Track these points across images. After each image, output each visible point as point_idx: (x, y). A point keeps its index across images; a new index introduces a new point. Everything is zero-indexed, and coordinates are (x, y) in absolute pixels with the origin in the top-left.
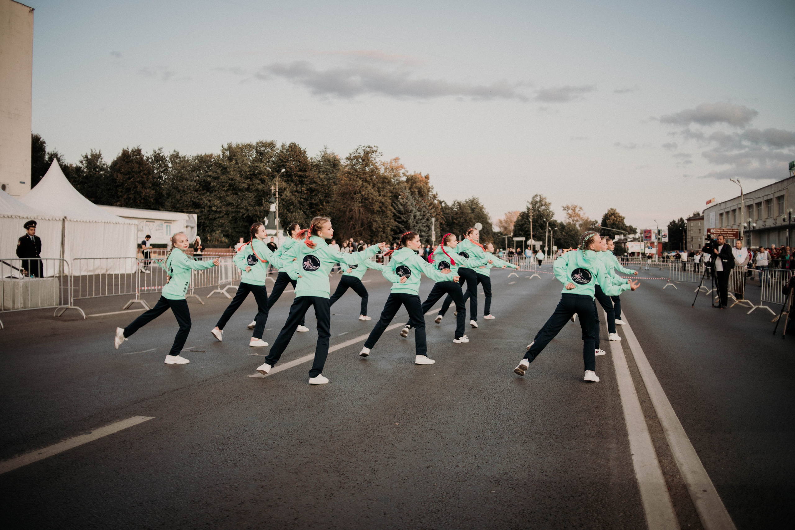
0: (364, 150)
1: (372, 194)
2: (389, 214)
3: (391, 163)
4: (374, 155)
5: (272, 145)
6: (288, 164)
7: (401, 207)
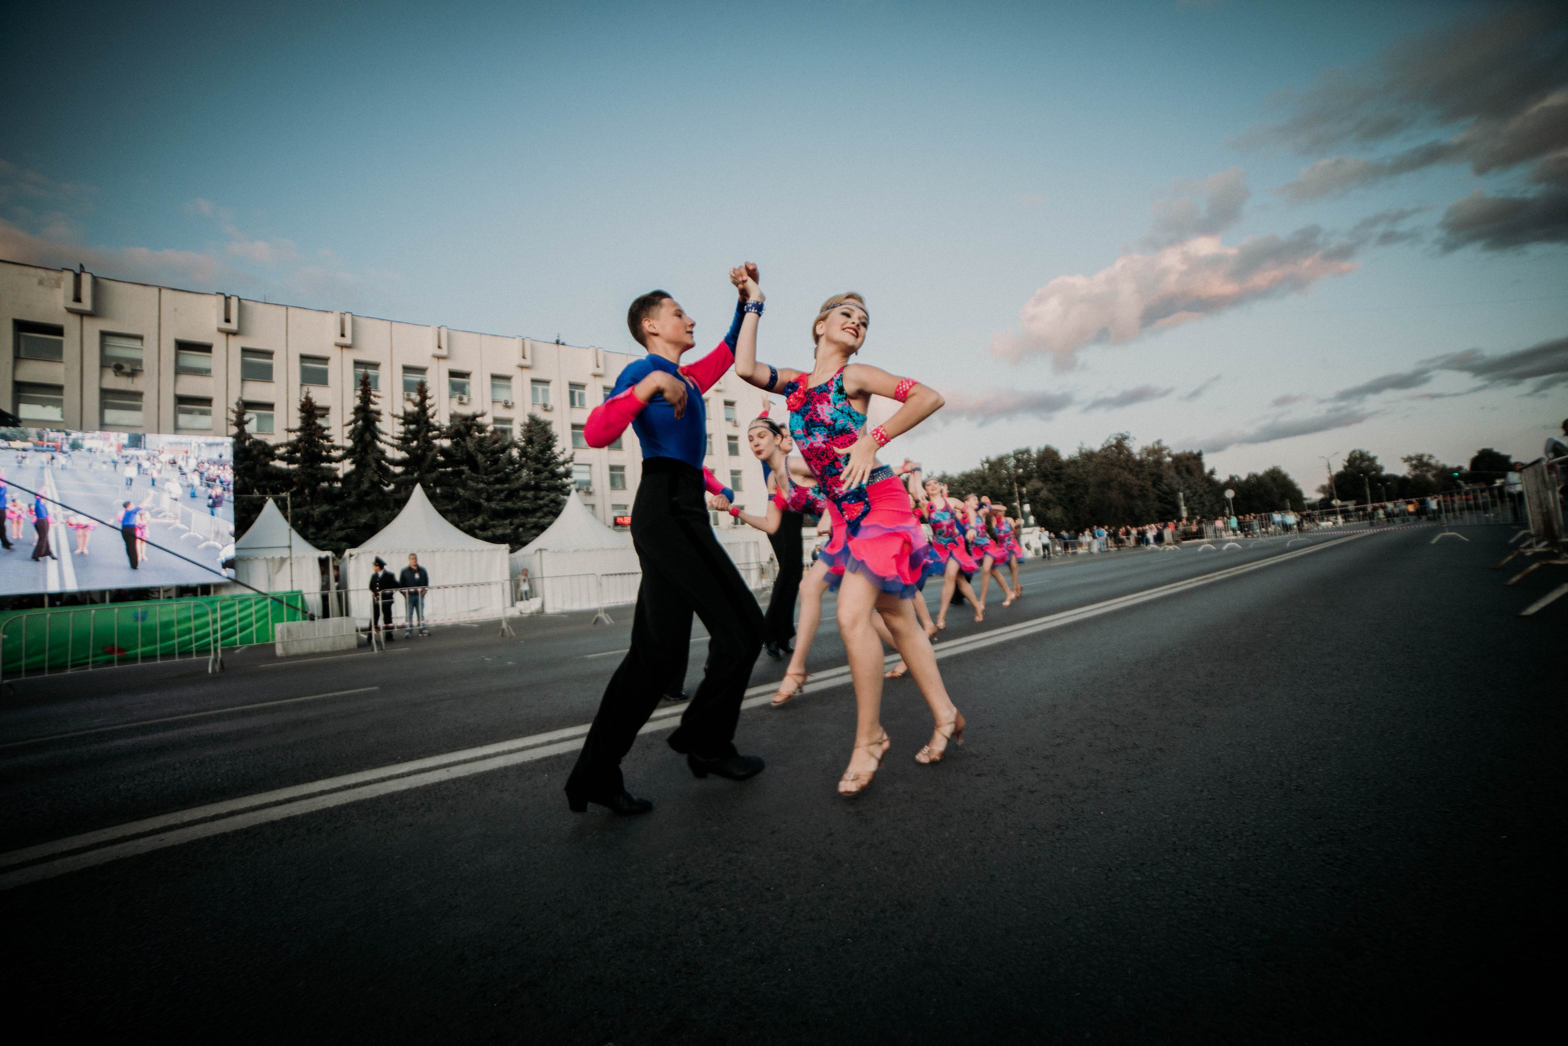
0: (1116, 438)
1: (1129, 479)
2: (1152, 496)
3: (1153, 445)
4: (1127, 441)
5: (1027, 451)
6: (1043, 464)
7: (1165, 487)
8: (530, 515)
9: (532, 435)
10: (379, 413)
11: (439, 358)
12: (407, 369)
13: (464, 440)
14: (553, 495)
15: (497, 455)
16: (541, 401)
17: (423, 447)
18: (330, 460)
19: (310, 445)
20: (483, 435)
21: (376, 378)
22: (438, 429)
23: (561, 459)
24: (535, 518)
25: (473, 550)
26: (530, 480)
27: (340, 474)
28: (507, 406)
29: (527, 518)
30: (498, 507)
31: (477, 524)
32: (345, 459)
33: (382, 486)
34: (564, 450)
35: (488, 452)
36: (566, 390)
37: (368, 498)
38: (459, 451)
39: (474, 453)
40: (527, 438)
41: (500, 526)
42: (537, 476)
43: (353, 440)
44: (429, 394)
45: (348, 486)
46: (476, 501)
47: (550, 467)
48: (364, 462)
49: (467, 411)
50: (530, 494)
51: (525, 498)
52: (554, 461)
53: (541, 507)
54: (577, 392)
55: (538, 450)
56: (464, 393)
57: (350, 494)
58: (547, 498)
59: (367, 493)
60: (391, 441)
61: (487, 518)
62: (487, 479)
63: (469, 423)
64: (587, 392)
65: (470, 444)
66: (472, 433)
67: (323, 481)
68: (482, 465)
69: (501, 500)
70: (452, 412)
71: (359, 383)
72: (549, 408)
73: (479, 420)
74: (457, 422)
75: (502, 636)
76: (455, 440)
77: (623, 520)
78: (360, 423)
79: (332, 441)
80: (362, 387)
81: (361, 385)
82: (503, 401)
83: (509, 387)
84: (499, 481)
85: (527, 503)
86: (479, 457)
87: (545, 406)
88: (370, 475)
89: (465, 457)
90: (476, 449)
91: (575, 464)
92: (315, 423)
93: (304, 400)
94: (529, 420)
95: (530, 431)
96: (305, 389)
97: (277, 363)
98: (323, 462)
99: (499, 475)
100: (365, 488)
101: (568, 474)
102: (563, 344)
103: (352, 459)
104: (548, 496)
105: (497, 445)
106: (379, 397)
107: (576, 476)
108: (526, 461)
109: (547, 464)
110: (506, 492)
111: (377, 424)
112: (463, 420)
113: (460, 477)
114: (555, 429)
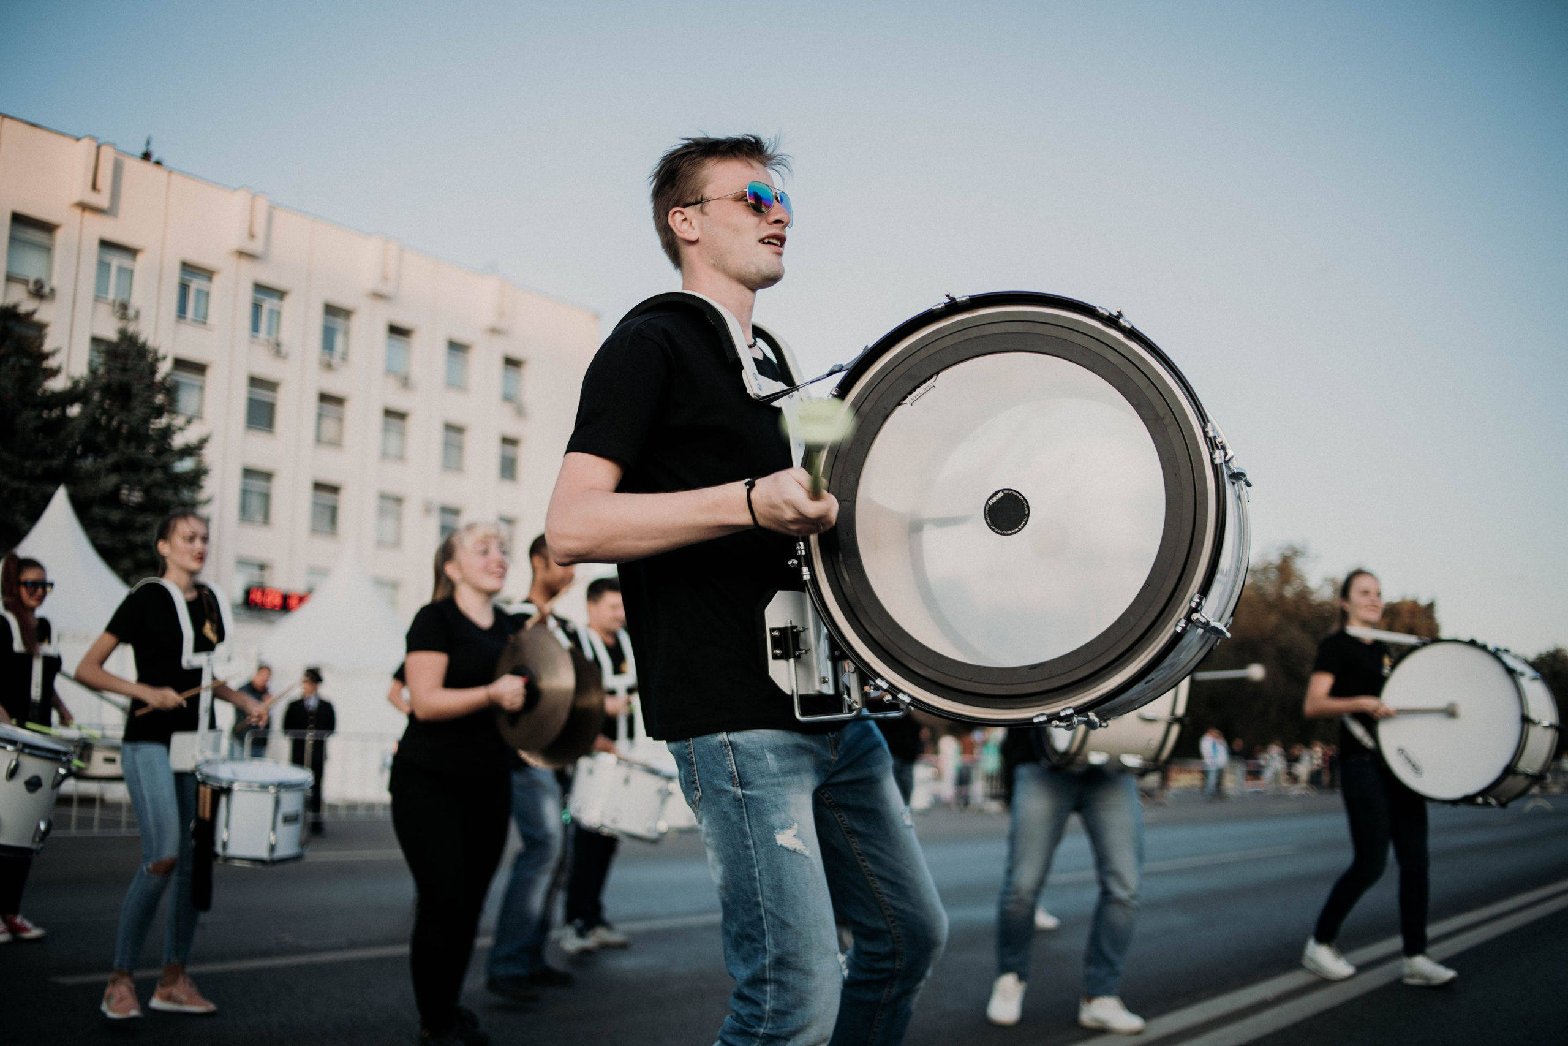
9: (115, 375)
16: (111, 296)
28: (39, 293)
36: (174, 276)
52: (163, 441)
54: (196, 284)
64: (216, 287)
72: (131, 312)
82: (32, 280)
87: (124, 307)
94: (124, 342)
102: (158, 163)
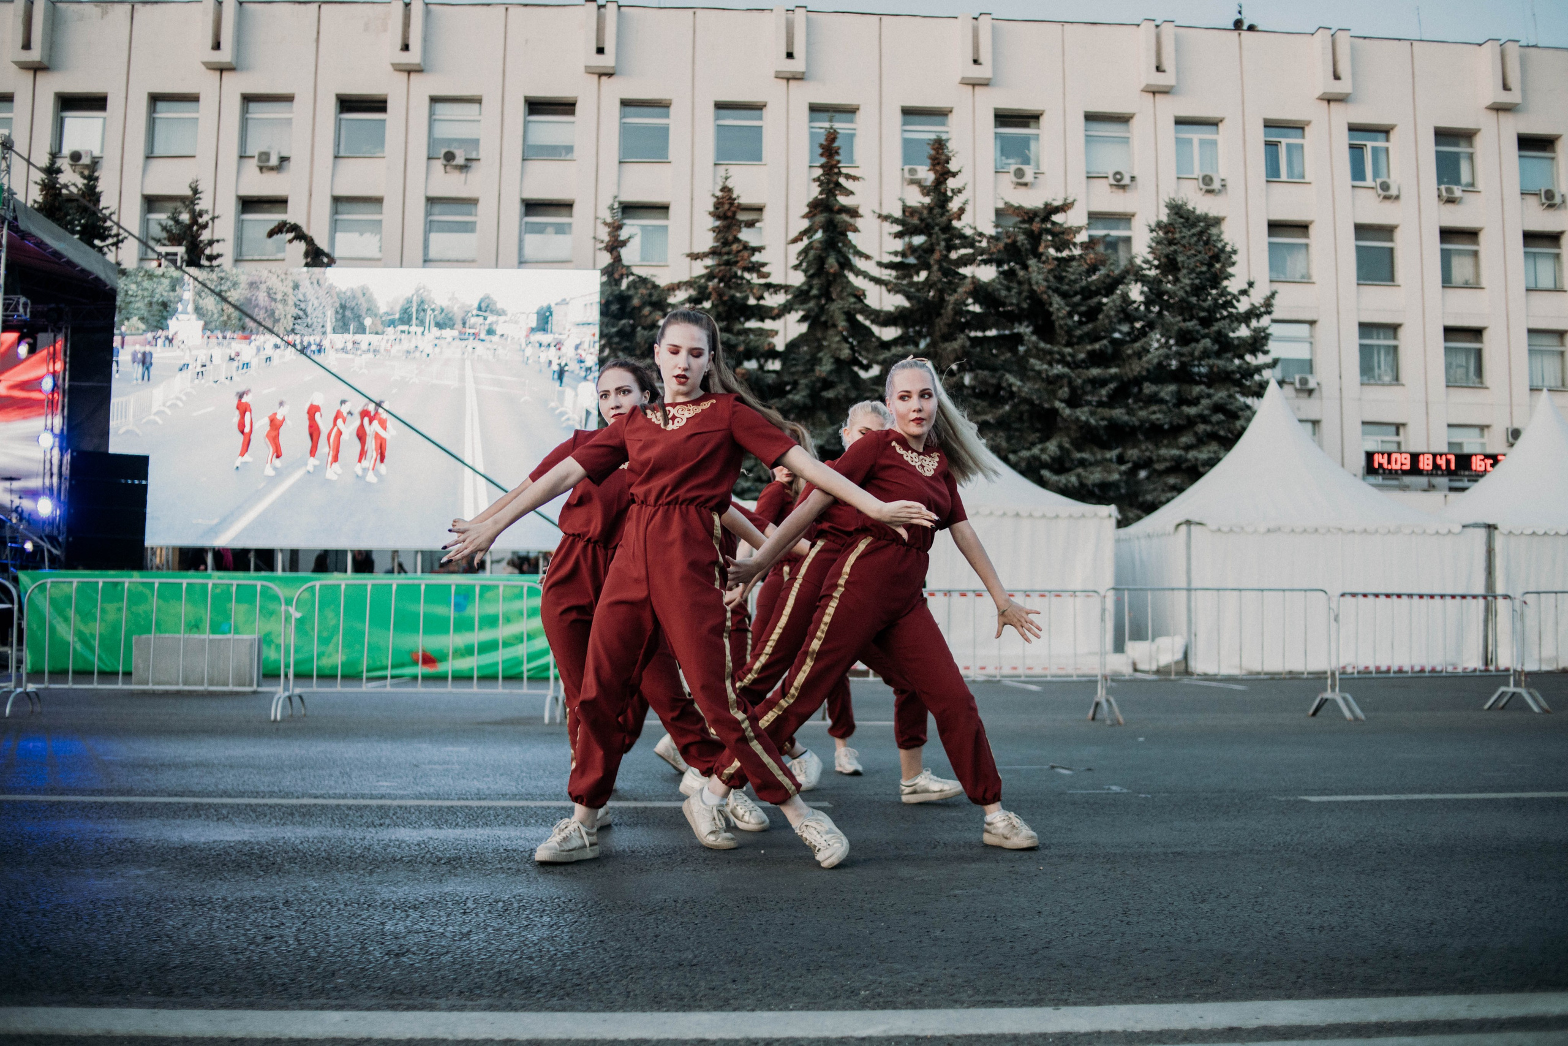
8: (1165, 442)
9: (1175, 251)
10: (854, 213)
11: (975, 84)
12: (909, 113)
13: (1025, 267)
14: (1220, 395)
15: (1095, 300)
16: (1197, 173)
17: (939, 286)
18: (762, 313)
19: (728, 286)
20: (1065, 254)
21: (851, 137)
22: (969, 242)
23: (1243, 306)
24: (1178, 448)
25: (1037, 514)
26: (1167, 357)
27: (780, 344)
28: (1120, 184)
29: (1157, 446)
30: (1092, 421)
31: (1045, 457)
32: (789, 312)
33: (856, 369)
34: (1251, 284)
35: (1076, 293)
36: (1258, 136)
37: (830, 394)
38: (1015, 291)
39: (1045, 297)
40: (1163, 260)
41: (1097, 463)
42: (1185, 350)
43: (805, 271)
44: (953, 166)
45: (793, 369)
46: (1046, 406)
47: (1215, 327)
48: (823, 319)
49: (1032, 200)
50: (1168, 391)
51: (1154, 399)
52: (1225, 313)
53: (1191, 422)
54: (1284, 141)
55: (1188, 289)
56: (1027, 161)
57: (795, 384)
58: (1205, 402)
59: (827, 384)
60: (876, 272)
61: (1067, 445)
62: (1070, 355)
63: (1036, 226)
64: (1311, 141)
65: (1037, 273)
66: (1041, 249)
67: (749, 359)
68: (1062, 322)
69: (1101, 404)
70: (1001, 205)
71: (820, 151)
72: (1216, 185)
73: (1057, 218)
74: (1011, 221)
75: (1093, 719)
76: (1006, 267)
77: (1389, 462)
78: (819, 235)
79: (767, 275)
80: (823, 160)
81: (822, 155)
82: (1111, 174)
83: (1126, 141)
84: (1097, 359)
85: (1160, 411)
86: (1055, 306)
87: (1207, 180)
88: (834, 346)
89: (1025, 306)
90: (1049, 287)
91: (1274, 321)
92: (737, 240)
93: (719, 194)
94: (1169, 215)
95: (1171, 243)
96: (721, 170)
97: (676, 121)
98: (748, 319)
99: (1097, 346)
100: (824, 375)
101: (1258, 343)
102: (1251, 28)
103: (801, 313)
104: (1209, 396)
105: (1094, 277)
106: (855, 178)
107: (1276, 350)
108: (1160, 313)
109: (1206, 322)
110: (1112, 386)
111: (851, 235)
112: (1023, 222)
113: (1014, 351)
114: (1230, 235)
